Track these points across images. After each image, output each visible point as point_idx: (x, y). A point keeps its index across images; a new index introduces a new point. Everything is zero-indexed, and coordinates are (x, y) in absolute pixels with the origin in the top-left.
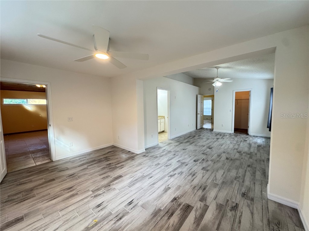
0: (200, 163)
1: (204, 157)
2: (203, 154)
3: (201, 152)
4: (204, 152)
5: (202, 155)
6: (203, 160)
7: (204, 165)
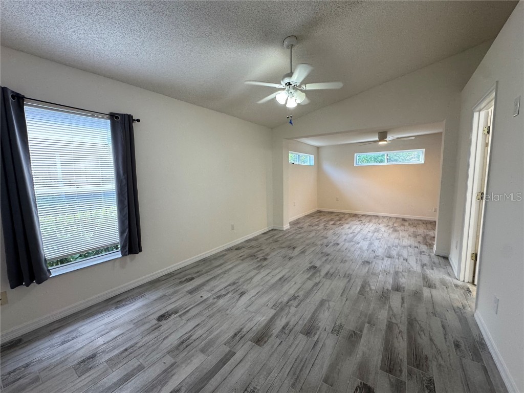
0: (331, 242)
1: (326, 250)
2: (328, 255)
3: (332, 257)
4: (327, 257)
5: (329, 253)
6: (327, 246)
7: (325, 241)
